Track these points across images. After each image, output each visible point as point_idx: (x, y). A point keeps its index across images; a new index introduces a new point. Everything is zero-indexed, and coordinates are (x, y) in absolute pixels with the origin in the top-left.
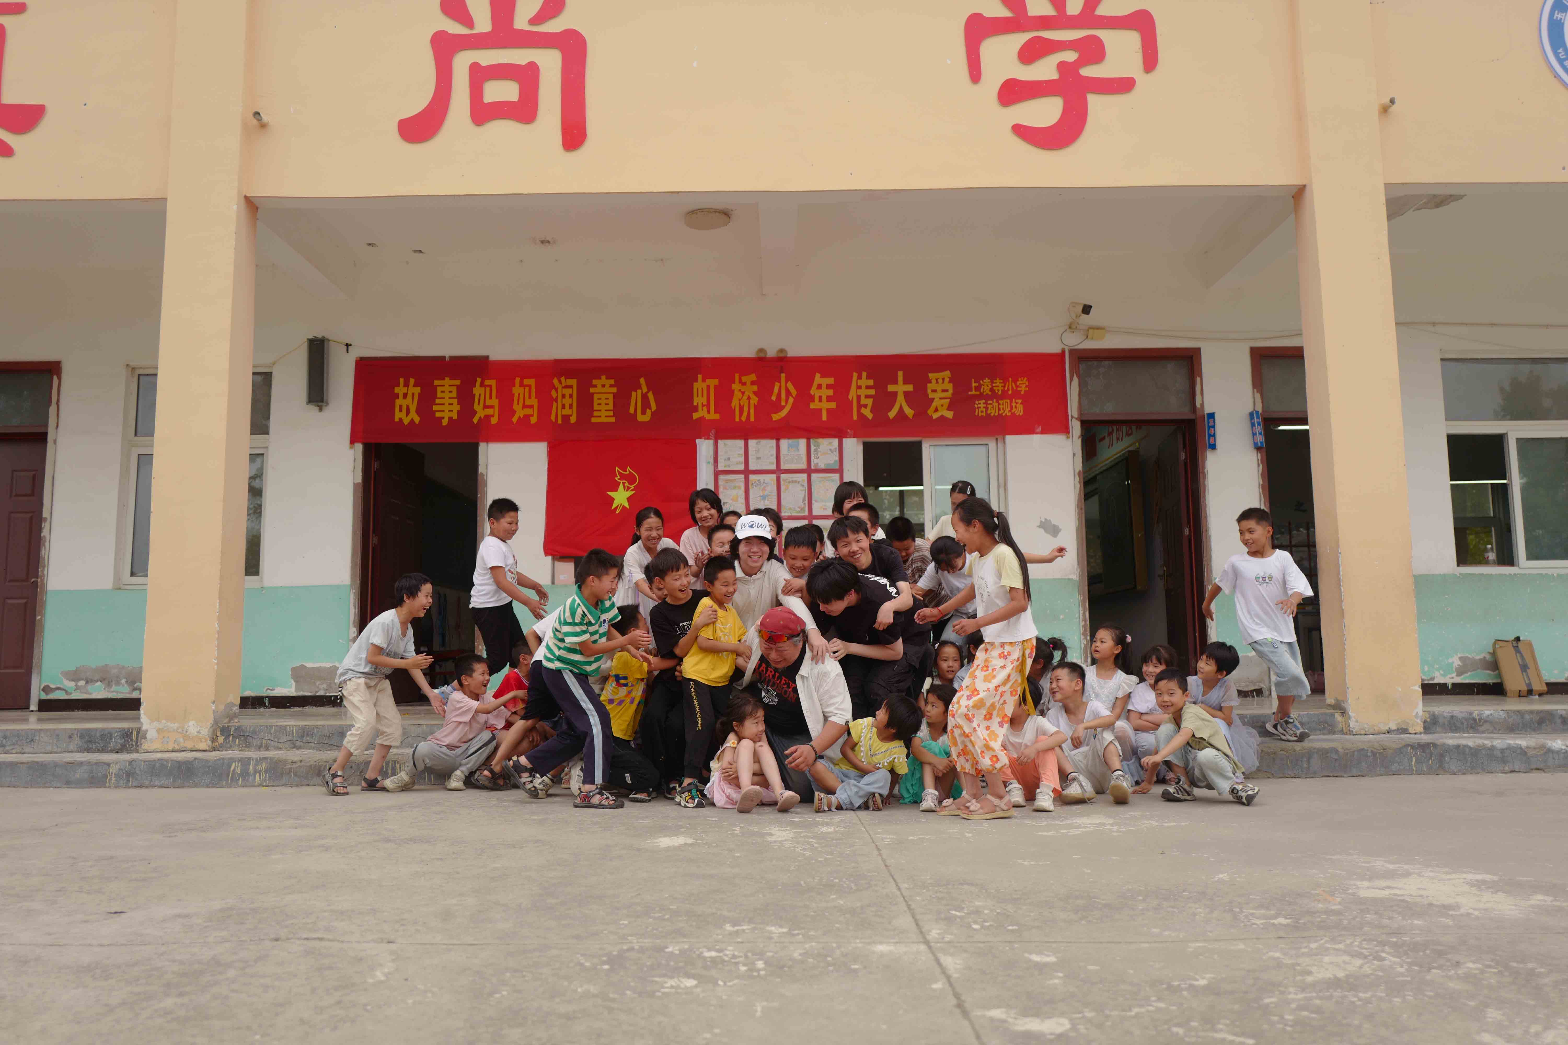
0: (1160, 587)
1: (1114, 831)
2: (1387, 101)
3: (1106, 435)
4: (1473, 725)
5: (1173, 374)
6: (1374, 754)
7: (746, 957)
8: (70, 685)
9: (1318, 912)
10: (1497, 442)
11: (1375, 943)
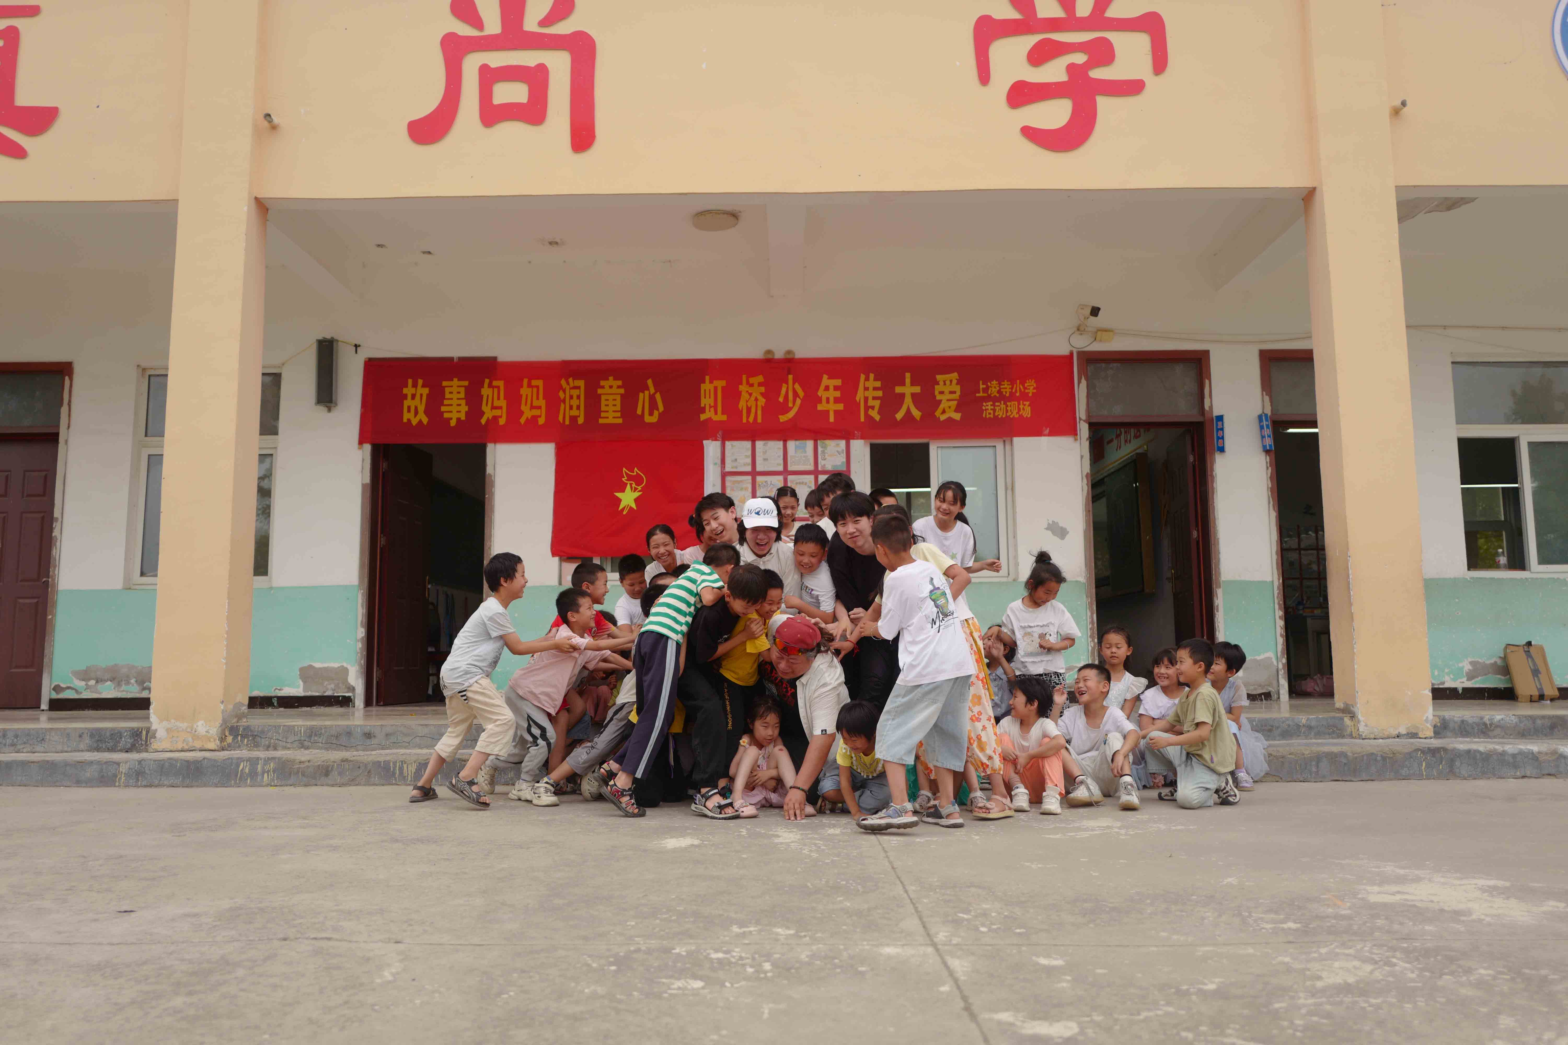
0: (1168, 588)
1: (1122, 835)
2: (1398, 103)
3: (1114, 437)
4: (1485, 730)
5: (1181, 376)
6: (1384, 758)
7: (754, 959)
8: (80, 684)
9: (1328, 917)
10: (1509, 445)
11: (1385, 948)
